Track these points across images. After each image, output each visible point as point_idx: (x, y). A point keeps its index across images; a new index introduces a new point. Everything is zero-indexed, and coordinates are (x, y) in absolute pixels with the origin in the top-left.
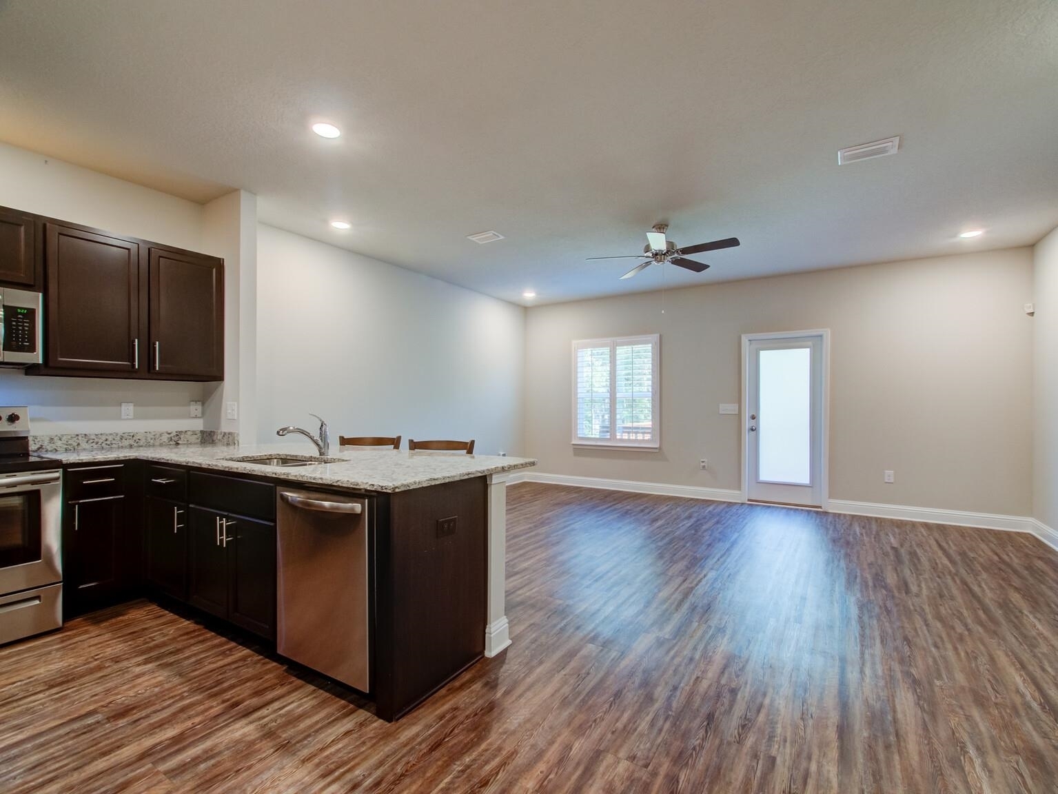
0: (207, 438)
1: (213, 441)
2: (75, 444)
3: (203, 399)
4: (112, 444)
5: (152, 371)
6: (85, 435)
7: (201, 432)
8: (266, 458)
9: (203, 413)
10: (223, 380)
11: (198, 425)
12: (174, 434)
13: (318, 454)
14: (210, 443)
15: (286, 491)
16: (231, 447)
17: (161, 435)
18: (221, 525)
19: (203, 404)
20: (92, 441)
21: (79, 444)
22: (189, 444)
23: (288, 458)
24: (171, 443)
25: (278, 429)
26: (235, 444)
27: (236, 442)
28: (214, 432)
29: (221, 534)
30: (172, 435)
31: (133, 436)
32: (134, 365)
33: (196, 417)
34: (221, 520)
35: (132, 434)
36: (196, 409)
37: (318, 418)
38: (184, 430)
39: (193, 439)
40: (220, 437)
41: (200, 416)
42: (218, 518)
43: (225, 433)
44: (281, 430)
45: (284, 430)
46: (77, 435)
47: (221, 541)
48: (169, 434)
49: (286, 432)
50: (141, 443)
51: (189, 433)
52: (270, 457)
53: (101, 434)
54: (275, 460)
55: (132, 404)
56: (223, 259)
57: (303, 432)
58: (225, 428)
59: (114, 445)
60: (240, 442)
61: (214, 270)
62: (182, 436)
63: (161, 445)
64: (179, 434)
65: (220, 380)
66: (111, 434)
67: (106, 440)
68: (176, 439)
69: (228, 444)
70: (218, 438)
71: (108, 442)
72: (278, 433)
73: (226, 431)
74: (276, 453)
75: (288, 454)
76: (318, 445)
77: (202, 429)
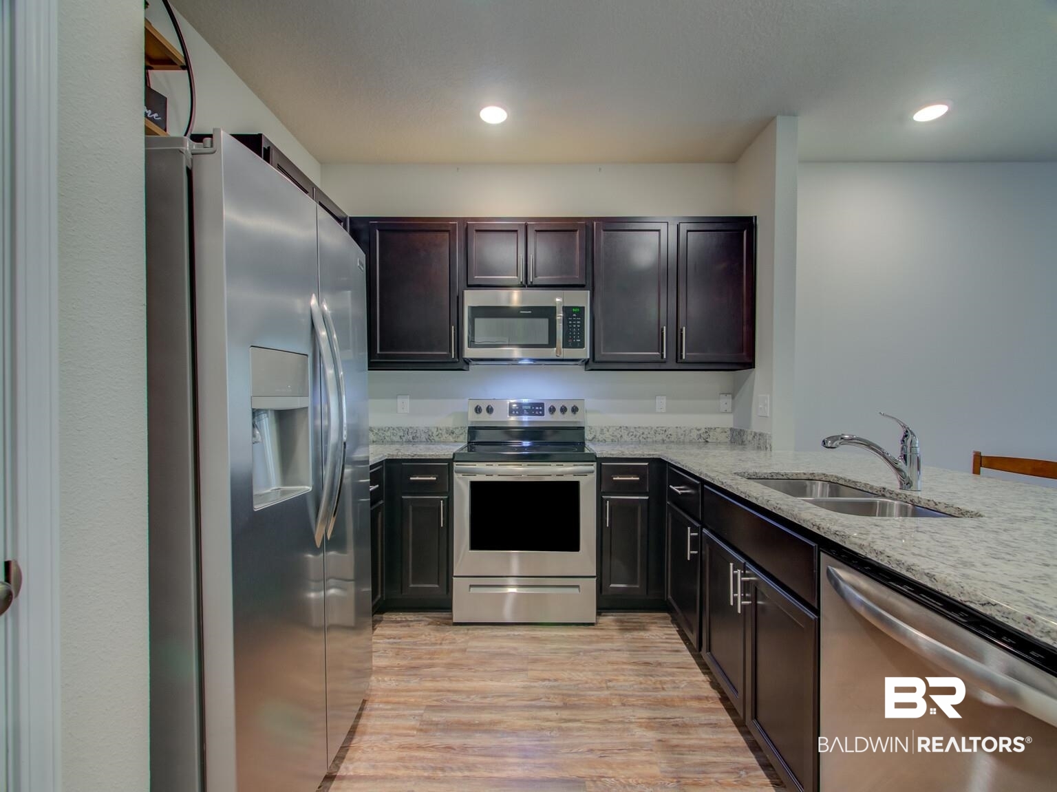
0: (737, 438)
1: (743, 442)
2: (619, 436)
3: (733, 393)
4: (647, 438)
5: (679, 360)
6: (627, 427)
7: (731, 429)
8: (805, 477)
9: (733, 407)
10: (754, 367)
11: (727, 421)
12: (703, 430)
13: (899, 487)
14: (739, 444)
15: (838, 567)
16: (762, 453)
17: (690, 432)
18: (735, 576)
19: (733, 398)
20: (631, 434)
21: (621, 436)
22: (718, 443)
23: (840, 482)
24: (700, 440)
25: (824, 437)
26: (766, 448)
27: (768, 446)
28: (744, 431)
29: (735, 591)
30: (700, 432)
31: (665, 431)
32: (662, 355)
33: (726, 412)
34: (735, 569)
35: (664, 429)
36: (725, 402)
37: (898, 421)
38: (713, 427)
39: (723, 438)
40: (750, 438)
41: (730, 410)
42: (731, 564)
43: (755, 434)
44: (828, 438)
45: (834, 438)
46: (620, 427)
47: (735, 599)
48: (699, 430)
49: (837, 443)
50: (673, 439)
51: (718, 430)
52: (811, 478)
53: (639, 427)
54: (820, 482)
55: (665, 397)
56: (756, 217)
57: (869, 445)
58: (756, 427)
59: (649, 440)
60: (773, 445)
61: (745, 232)
62: (711, 434)
63: (691, 442)
64: (708, 430)
65: (751, 368)
66: (647, 428)
67: (643, 434)
68: (704, 436)
69: (759, 448)
70: (748, 438)
71: (644, 436)
72: (824, 443)
73: (757, 431)
74: (820, 472)
75: (841, 476)
76: (898, 470)
77: (732, 426)
